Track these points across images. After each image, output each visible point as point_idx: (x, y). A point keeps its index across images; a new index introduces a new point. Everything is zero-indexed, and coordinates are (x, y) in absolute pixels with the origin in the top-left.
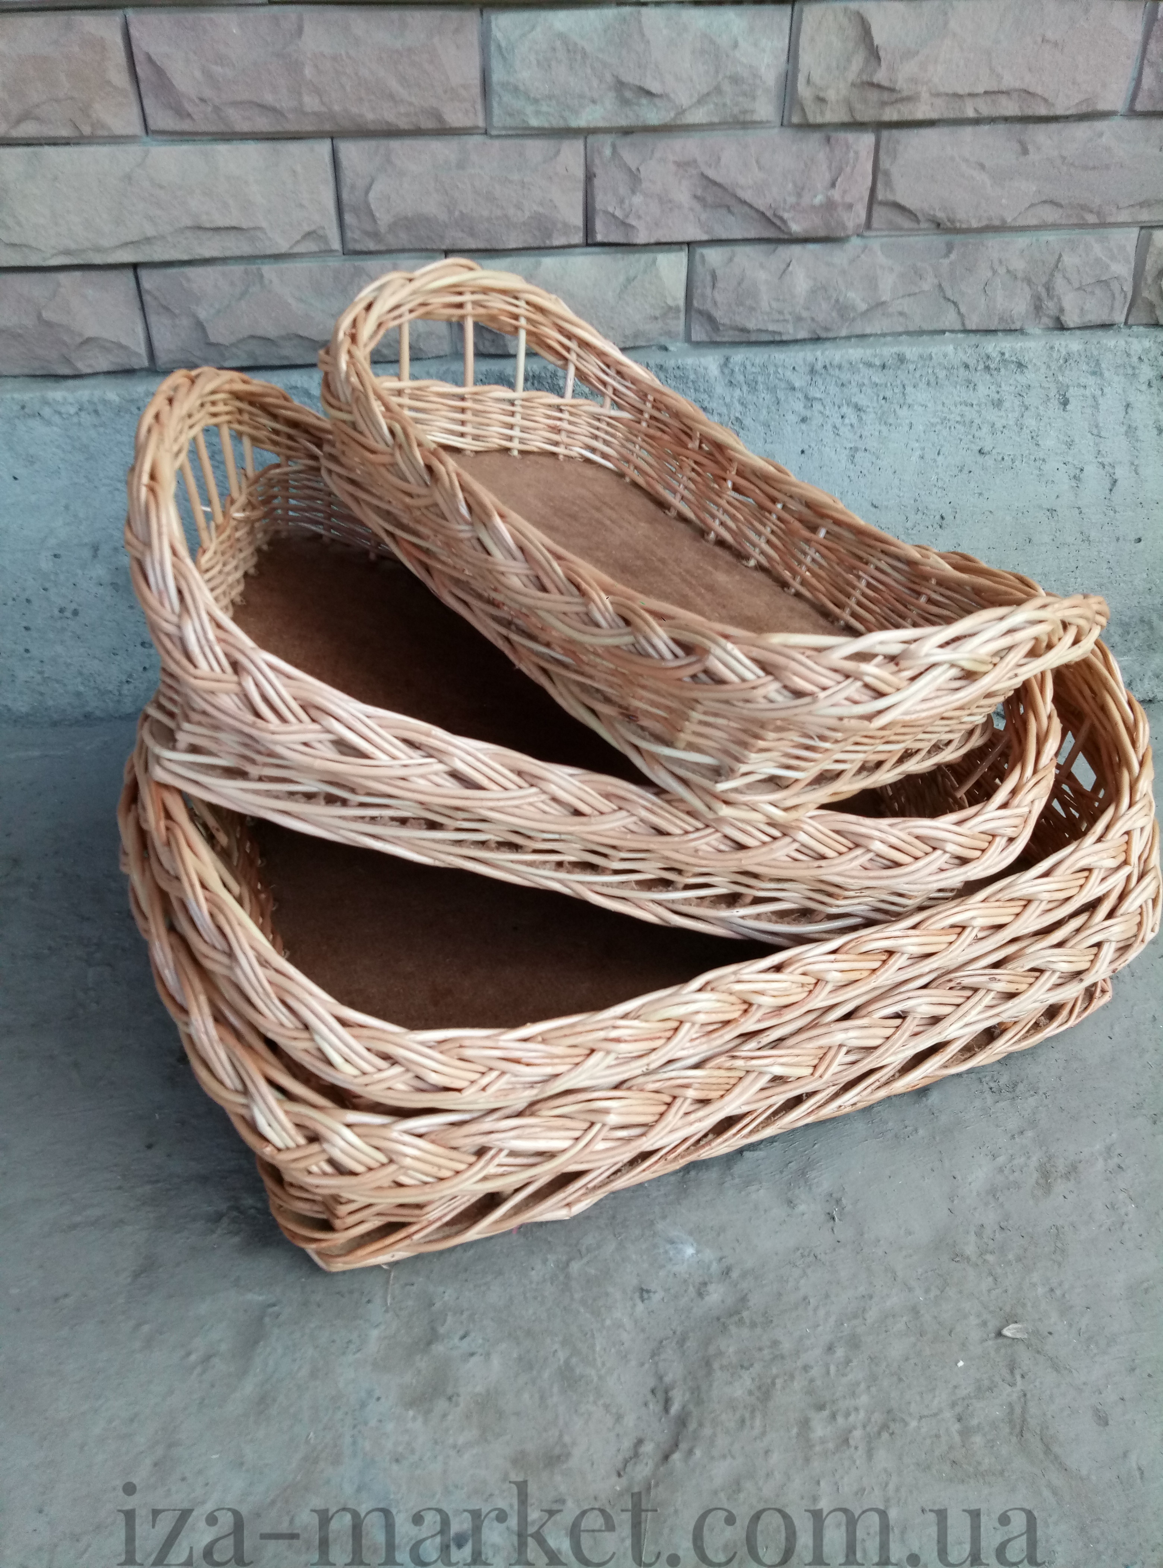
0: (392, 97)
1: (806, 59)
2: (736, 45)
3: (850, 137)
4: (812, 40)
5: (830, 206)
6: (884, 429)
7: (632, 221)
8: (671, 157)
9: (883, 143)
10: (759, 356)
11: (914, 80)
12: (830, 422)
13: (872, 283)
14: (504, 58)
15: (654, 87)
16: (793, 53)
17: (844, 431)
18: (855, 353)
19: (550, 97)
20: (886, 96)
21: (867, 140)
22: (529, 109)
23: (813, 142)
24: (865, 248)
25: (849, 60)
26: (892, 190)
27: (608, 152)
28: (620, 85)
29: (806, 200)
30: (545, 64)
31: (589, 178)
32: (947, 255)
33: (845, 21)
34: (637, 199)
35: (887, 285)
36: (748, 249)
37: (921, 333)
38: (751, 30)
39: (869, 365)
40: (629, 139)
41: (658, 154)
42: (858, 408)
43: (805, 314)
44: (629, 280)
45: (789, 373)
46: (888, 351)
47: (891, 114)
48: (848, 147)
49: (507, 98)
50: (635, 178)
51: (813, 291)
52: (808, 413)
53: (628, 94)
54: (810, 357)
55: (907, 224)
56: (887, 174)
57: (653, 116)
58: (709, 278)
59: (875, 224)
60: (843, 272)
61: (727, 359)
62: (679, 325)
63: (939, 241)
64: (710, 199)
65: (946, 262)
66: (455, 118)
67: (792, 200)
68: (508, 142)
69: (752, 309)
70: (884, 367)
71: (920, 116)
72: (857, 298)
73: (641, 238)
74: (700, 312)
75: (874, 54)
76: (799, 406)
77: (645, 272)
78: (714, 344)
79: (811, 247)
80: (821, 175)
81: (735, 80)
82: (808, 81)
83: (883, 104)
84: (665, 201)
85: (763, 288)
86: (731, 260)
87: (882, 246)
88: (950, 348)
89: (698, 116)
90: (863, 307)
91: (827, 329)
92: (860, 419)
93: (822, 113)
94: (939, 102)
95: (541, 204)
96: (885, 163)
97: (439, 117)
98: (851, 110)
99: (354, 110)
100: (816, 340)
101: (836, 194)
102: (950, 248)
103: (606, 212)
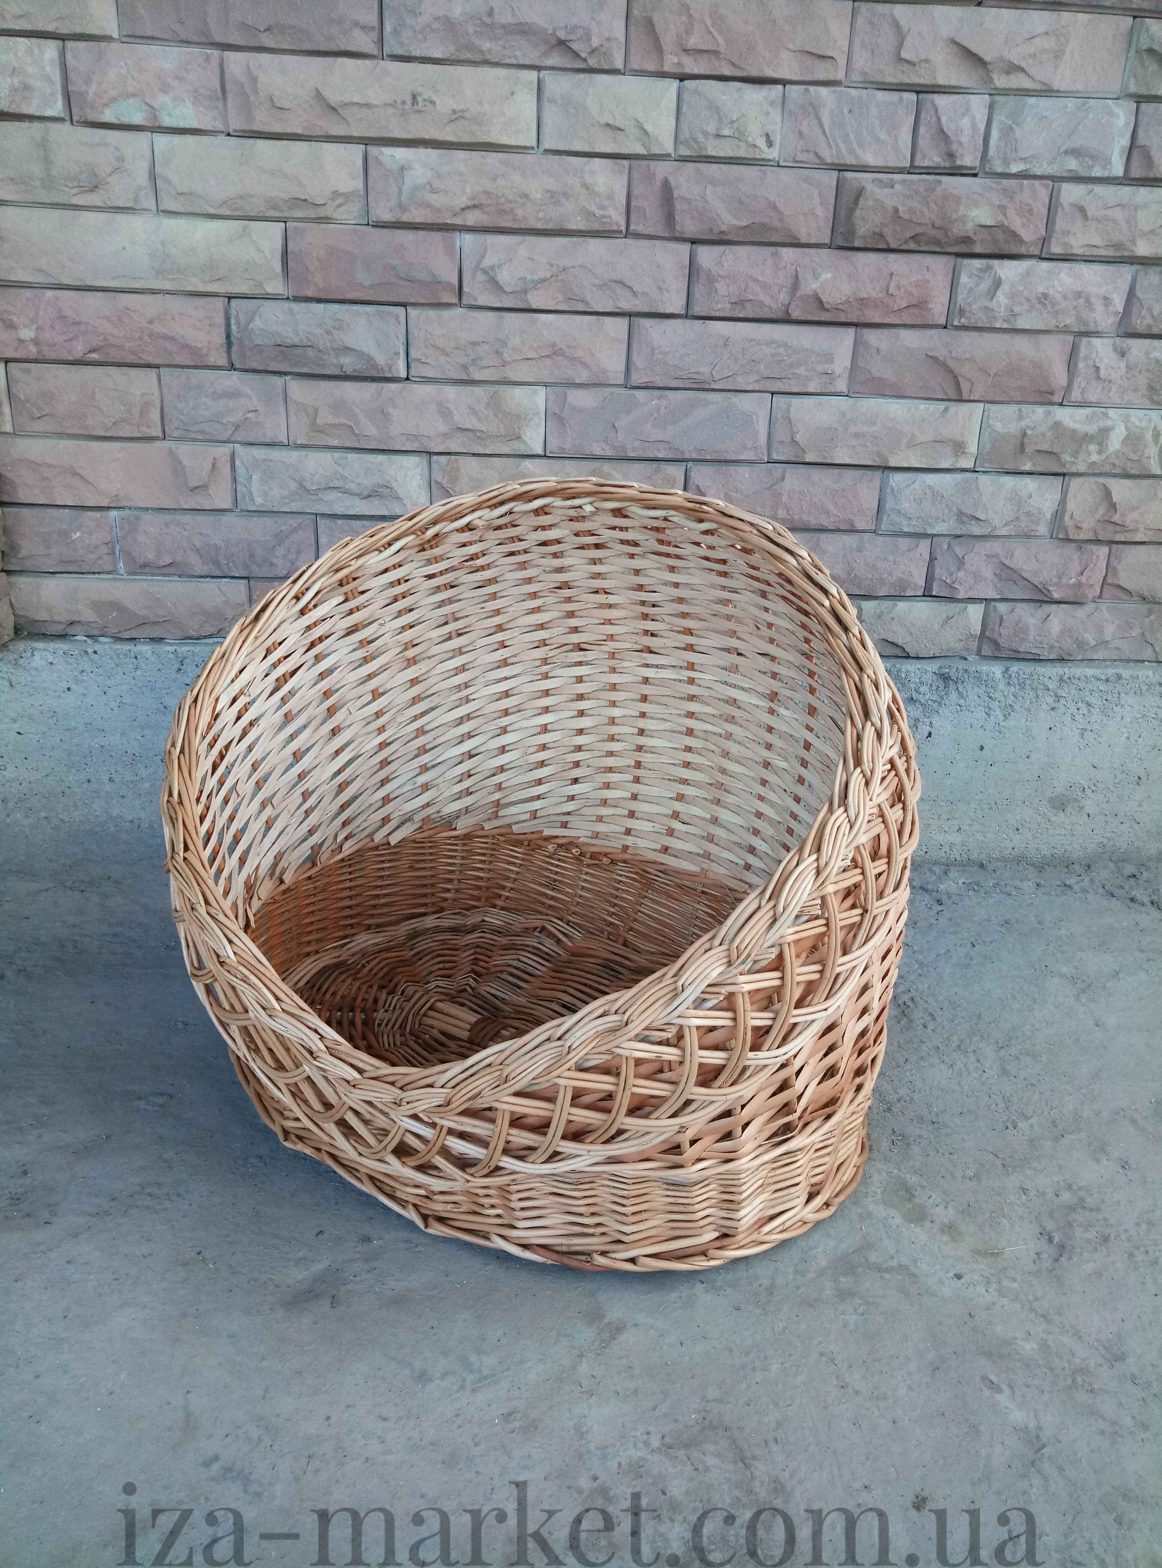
0: (828, 513)
1: (1071, 505)
2: (1030, 496)
3: (1094, 548)
4: (1075, 496)
5: (1079, 585)
6: (1104, 718)
7: (956, 585)
8: (984, 552)
9: (1113, 551)
10: (1027, 669)
11: (1137, 522)
12: (1070, 711)
13: (1100, 630)
14: (895, 496)
15: (982, 516)
16: (1063, 502)
17: (1078, 718)
18: (1089, 671)
19: (919, 518)
20: (1118, 528)
21: (1104, 550)
22: (905, 523)
23: (1070, 548)
24: (1097, 608)
25: (1097, 508)
26: (1117, 578)
27: (945, 547)
28: (960, 514)
29: (1064, 581)
30: (919, 501)
31: (932, 559)
32: (1148, 617)
33: (1096, 489)
34: (961, 574)
35: (1109, 631)
36: (1024, 605)
37: (1128, 661)
38: (1040, 488)
39: (1099, 679)
40: (959, 540)
41: (975, 550)
42: (1089, 705)
43: (1056, 644)
44: (949, 618)
45: (1046, 680)
46: (1111, 672)
47: (1119, 537)
48: (1092, 553)
49: (893, 517)
50: (960, 563)
51: (1062, 632)
52: (1056, 705)
53: (964, 519)
54: (1060, 671)
55: (1125, 597)
56: (1115, 569)
57: (976, 530)
58: (998, 620)
59: (1104, 596)
60: (1083, 622)
61: (1007, 669)
62: (974, 645)
63: (1144, 608)
64: (1004, 576)
65: (1148, 620)
66: (860, 525)
67: (1055, 580)
68: (887, 539)
69: (1023, 639)
70: (1107, 680)
71: (1138, 540)
72: (1089, 637)
73: (960, 596)
74: (990, 639)
75: (1113, 506)
76: (1050, 700)
77: (959, 614)
78: (996, 658)
79: (1063, 606)
80: (1075, 567)
81: (1028, 514)
82: (1072, 518)
83: (1116, 532)
84: (978, 577)
85: (1032, 628)
86: (1012, 611)
87: (1108, 609)
88: (1150, 673)
89: (1004, 531)
90: (1094, 643)
91: (1069, 655)
92: (1089, 712)
93: (1078, 534)
94: (1149, 533)
95: (903, 573)
96: (1114, 562)
97: (852, 524)
98: (1096, 534)
99: (805, 518)
100: (1061, 660)
101: (1083, 579)
102: (1150, 612)
103: (941, 580)
